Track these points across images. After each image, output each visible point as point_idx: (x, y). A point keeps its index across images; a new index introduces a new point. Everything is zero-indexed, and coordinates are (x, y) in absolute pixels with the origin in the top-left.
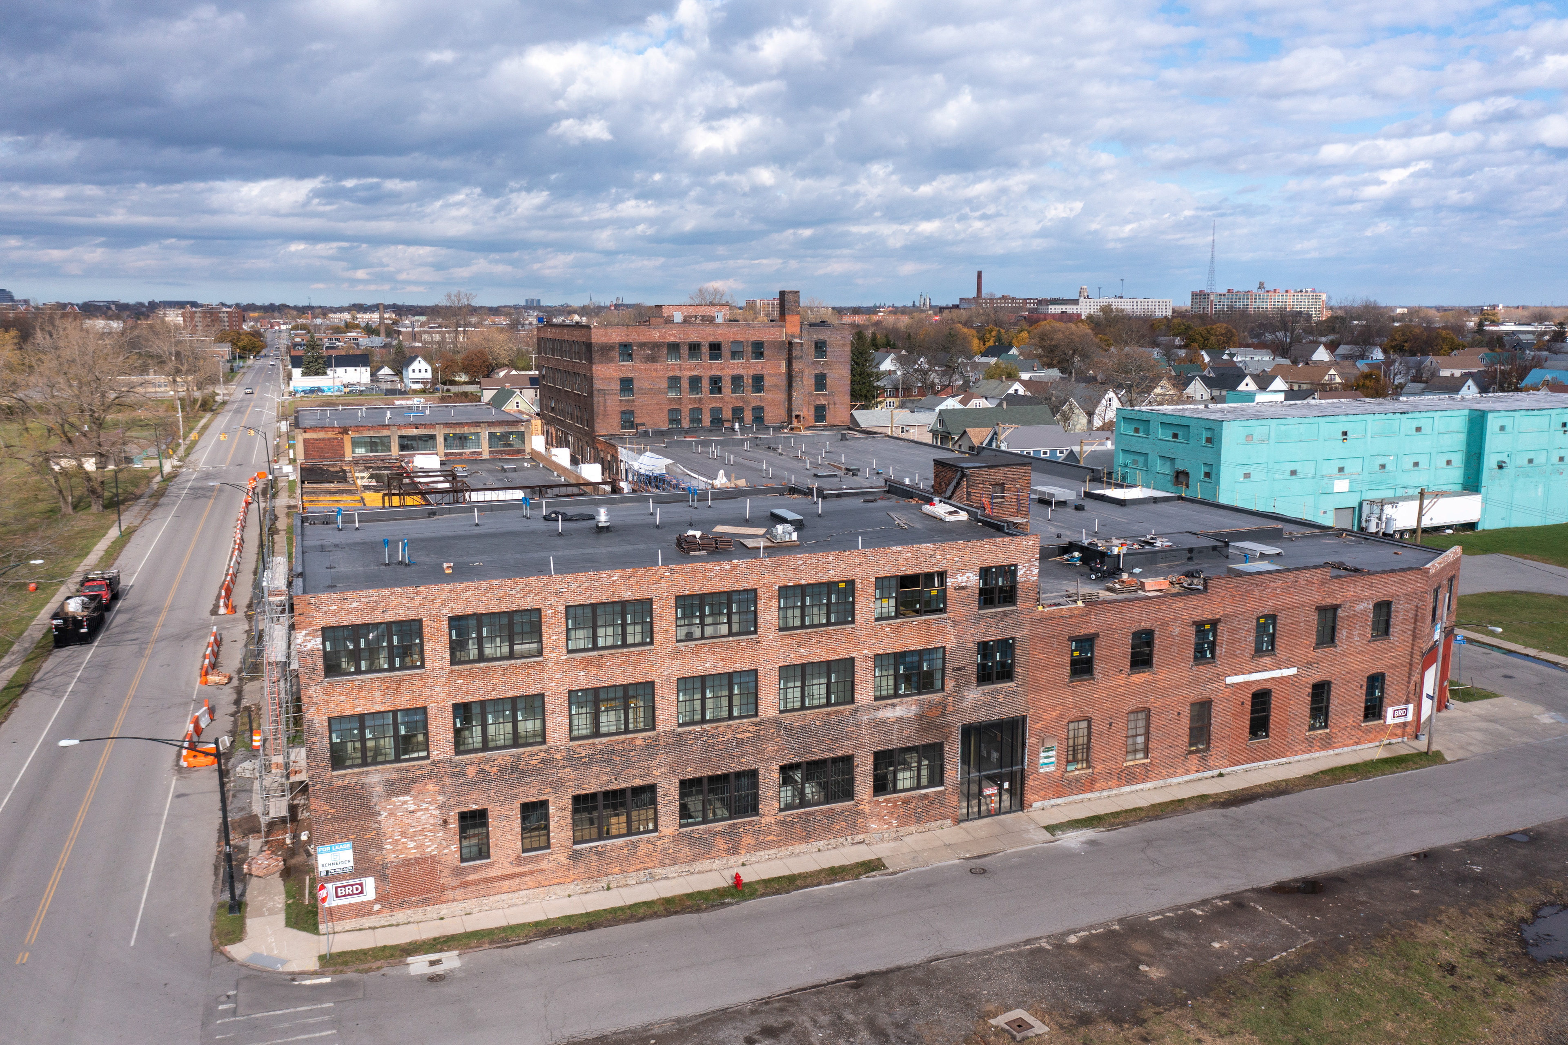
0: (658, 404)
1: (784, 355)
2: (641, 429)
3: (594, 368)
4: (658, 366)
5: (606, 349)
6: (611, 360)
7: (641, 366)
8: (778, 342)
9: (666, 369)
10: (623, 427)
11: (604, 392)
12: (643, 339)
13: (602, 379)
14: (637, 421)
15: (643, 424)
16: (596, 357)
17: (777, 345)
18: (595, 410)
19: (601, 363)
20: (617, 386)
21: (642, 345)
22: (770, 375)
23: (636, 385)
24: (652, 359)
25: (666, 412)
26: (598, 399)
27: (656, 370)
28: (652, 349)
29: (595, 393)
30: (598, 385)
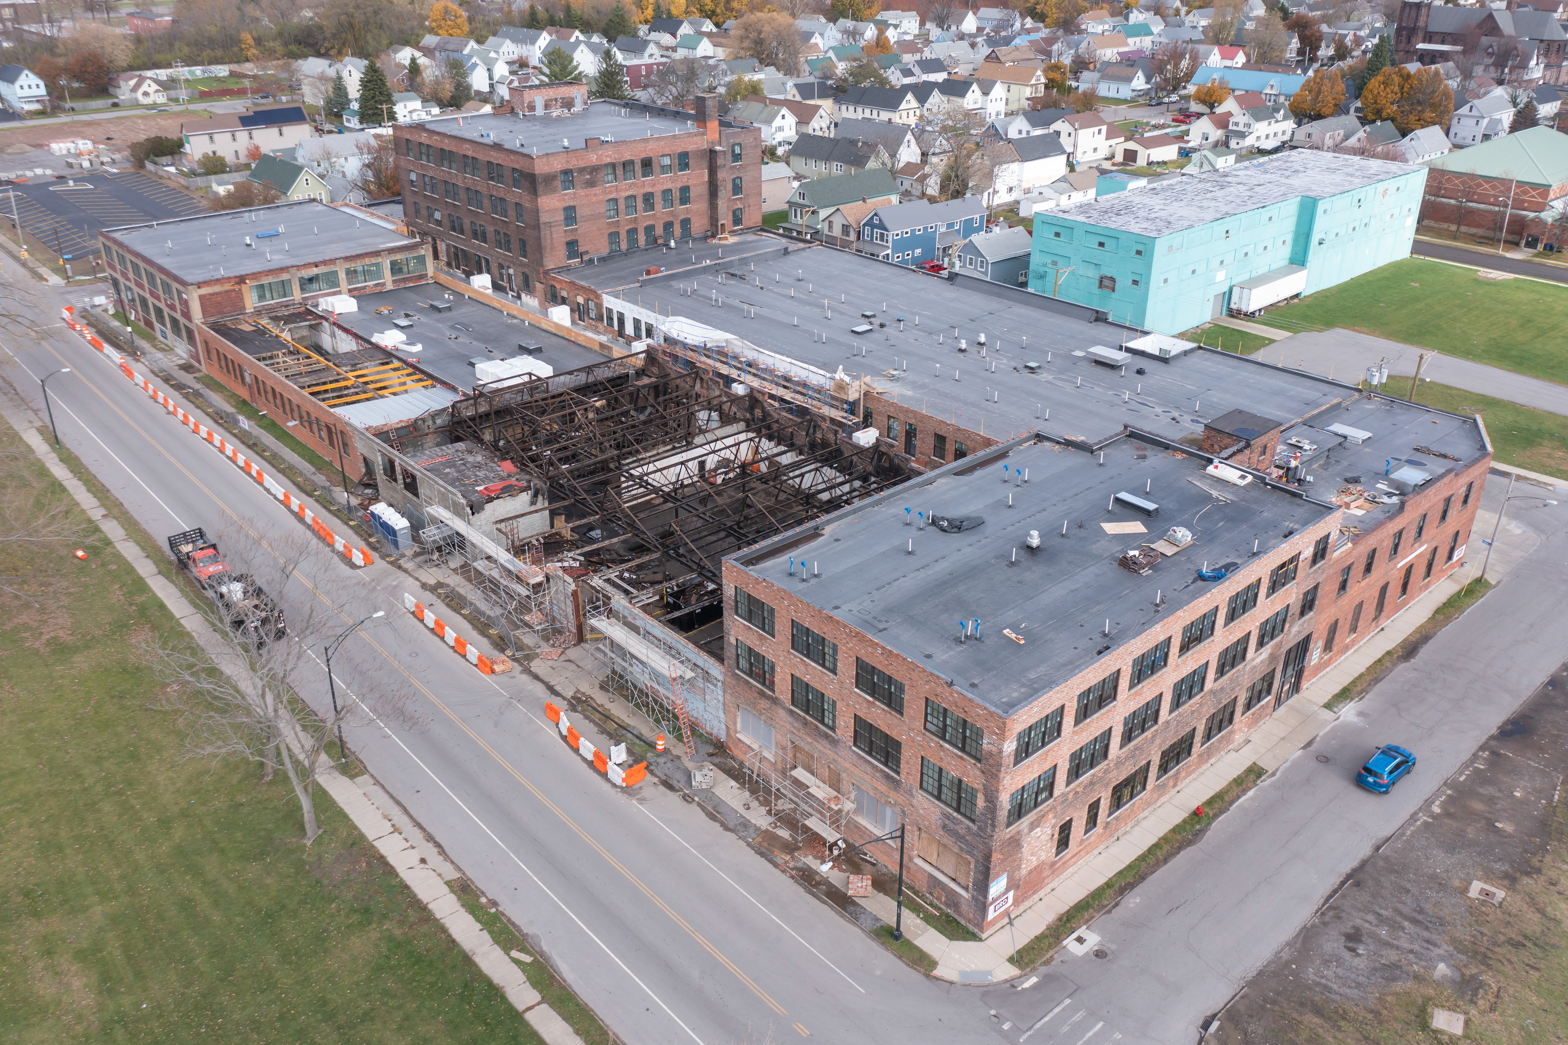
0: (599, 230)
1: (705, 164)
2: (586, 258)
3: (539, 200)
4: (597, 190)
5: (549, 179)
6: (554, 190)
7: (582, 192)
8: (701, 151)
9: (604, 193)
10: (569, 258)
11: (549, 225)
12: (582, 164)
13: (547, 211)
14: (582, 249)
15: (587, 252)
16: (540, 188)
17: (700, 153)
18: (543, 244)
19: (545, 194)
20: (560, 217)
21: (582, 170)
22: (695, 185)
23: (580, 212)
24: (591, 184)
25: (606, 236)
26: (545, 232)
27: (595, 195)
28: (591, 173)
29: (542, 226)
30: (544, 218)
